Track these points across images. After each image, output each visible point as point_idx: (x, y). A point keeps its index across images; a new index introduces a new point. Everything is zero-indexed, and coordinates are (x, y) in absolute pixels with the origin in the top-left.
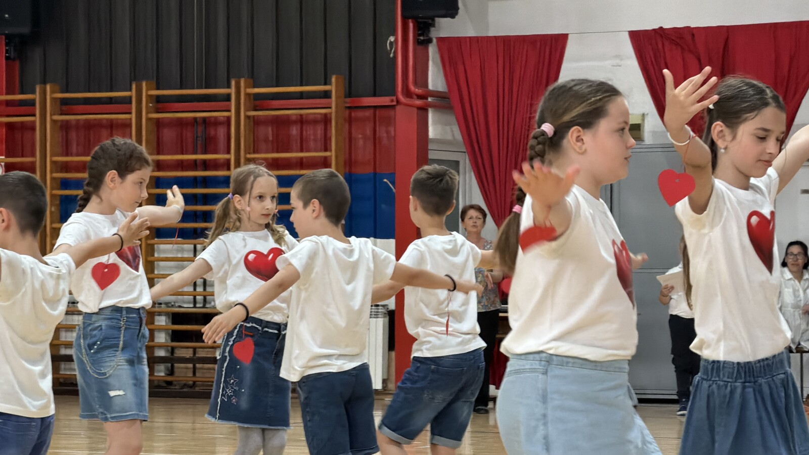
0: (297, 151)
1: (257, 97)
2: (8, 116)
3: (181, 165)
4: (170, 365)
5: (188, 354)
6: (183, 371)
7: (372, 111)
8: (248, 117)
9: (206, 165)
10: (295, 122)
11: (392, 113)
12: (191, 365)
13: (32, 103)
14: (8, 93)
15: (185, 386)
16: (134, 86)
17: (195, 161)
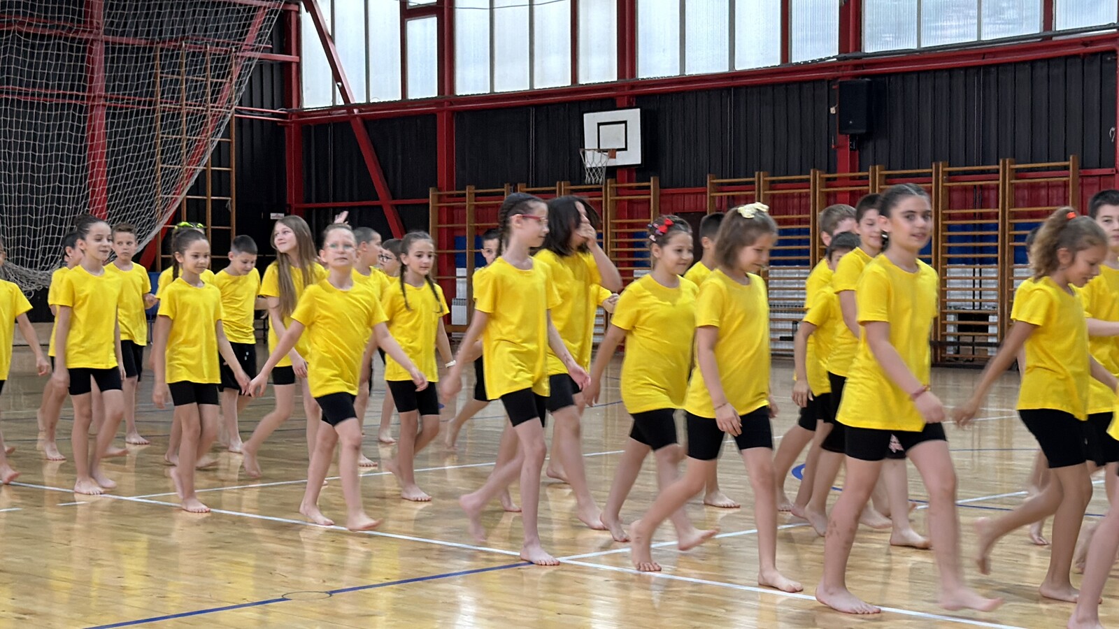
0: (1045, 206)
1: (1017, 170)
2: (851, 186)
3: (965, 217)
4: (956, 347)
5: (969, 340)
6: (966, 352)
7: (1098, 178)
8: (1011, 184)
9: (982, 216)
10: (1043, 187)
11: (1111, 179)
12: (971, 347)
13: (867, 178)
14: (851, 172)
15: (968, 361)
16: (934, 166)
17: (975, 214)
